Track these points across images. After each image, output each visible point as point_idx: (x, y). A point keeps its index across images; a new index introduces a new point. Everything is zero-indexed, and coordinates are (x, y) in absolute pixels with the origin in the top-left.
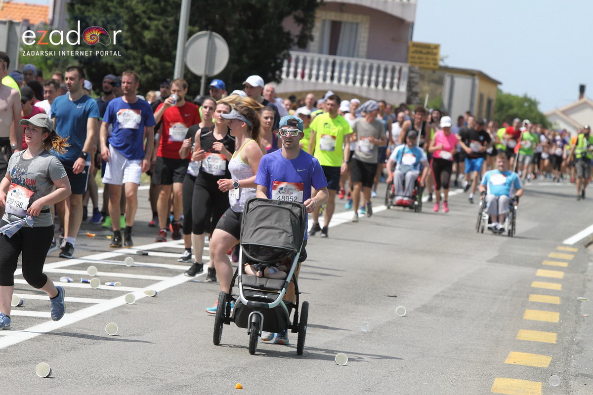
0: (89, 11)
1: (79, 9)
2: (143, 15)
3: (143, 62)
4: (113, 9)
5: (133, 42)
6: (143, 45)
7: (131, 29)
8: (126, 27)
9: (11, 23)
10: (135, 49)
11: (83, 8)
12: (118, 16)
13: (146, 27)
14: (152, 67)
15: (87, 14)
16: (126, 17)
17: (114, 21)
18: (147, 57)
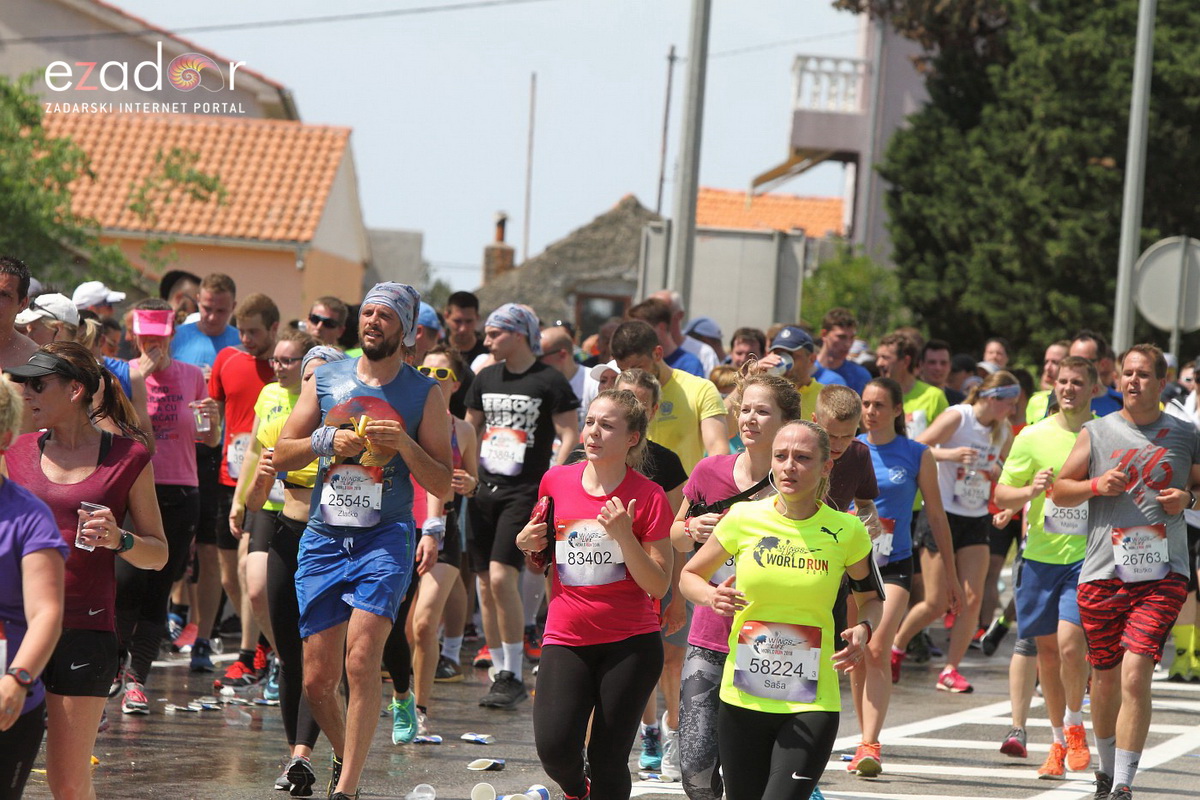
0: (931, 206)
1: (911, 202)
2: (1043, 210)
3: (1046, 306)
4: (979, 200)
5: (1024, 264)
6: (1046, 271)
7: (1020, 239)
8: (1008, 236)
9: (784, 237)
10: (1027, 279)
11: (918, 199)
12: (992, 215)
13: (1050, 234)
14: (1064, 316)
15: (927, 211)
16: (1008, 215)
17: (984, 225)
18: (1054, 296)
